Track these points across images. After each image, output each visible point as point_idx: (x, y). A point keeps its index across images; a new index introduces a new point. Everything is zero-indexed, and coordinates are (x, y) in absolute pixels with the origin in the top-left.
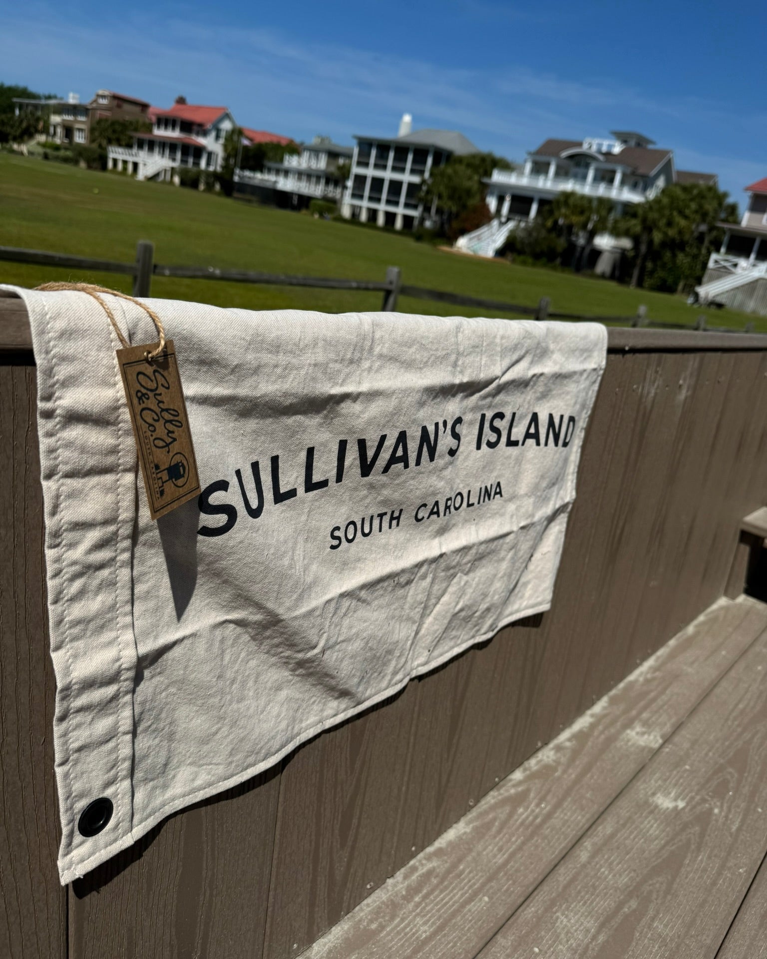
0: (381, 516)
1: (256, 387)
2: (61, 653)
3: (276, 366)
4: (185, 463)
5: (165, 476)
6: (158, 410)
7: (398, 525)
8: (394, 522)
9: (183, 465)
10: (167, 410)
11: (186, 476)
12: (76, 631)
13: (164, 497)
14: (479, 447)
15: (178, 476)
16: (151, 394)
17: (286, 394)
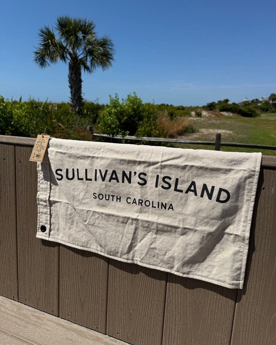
0: (113, 196)
1: (71, 151)
2: (39, 192)
3: (75, 148)
4: (41, 155)
5: (36, 155)
6: (40, 145)
7: (120, 201)
8: (118, 200)
9: (40, 156)
10: (42, 146)
11: (40, 158)
12: (41, 189)
13: (34, 158)
14: (156, 186)
15: (38, 157)
16: (40, 142)
17: (78, 154)
